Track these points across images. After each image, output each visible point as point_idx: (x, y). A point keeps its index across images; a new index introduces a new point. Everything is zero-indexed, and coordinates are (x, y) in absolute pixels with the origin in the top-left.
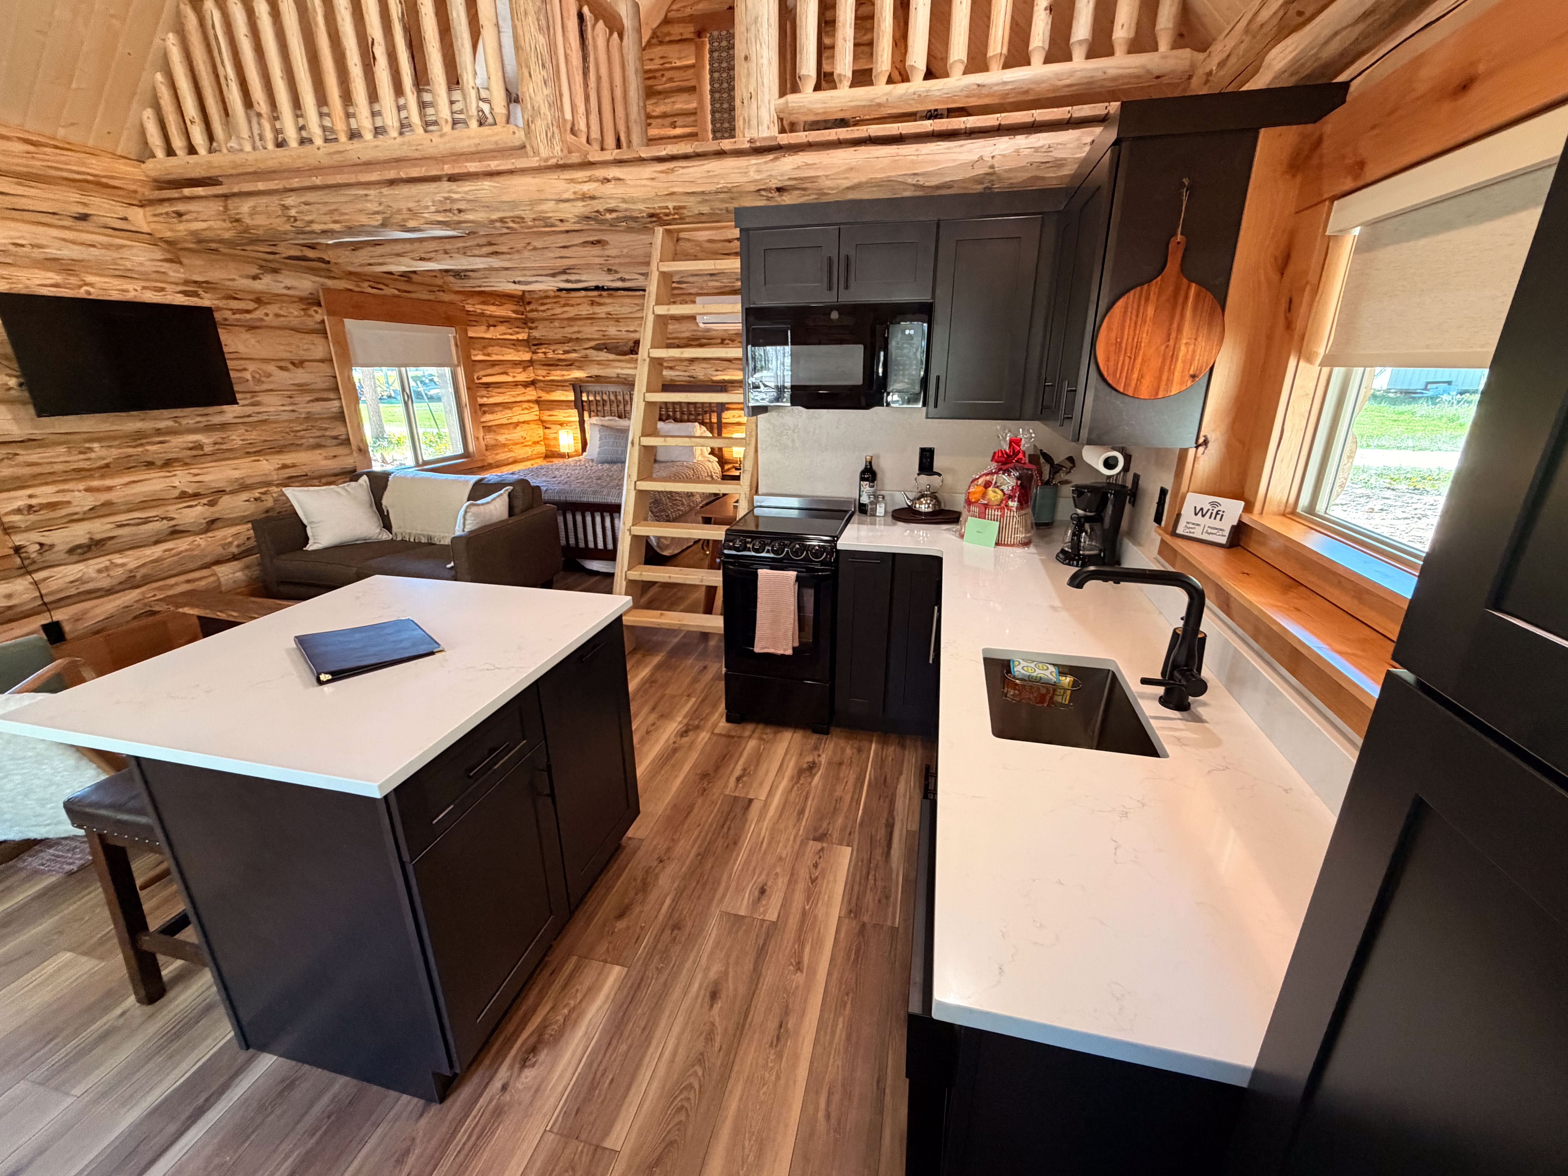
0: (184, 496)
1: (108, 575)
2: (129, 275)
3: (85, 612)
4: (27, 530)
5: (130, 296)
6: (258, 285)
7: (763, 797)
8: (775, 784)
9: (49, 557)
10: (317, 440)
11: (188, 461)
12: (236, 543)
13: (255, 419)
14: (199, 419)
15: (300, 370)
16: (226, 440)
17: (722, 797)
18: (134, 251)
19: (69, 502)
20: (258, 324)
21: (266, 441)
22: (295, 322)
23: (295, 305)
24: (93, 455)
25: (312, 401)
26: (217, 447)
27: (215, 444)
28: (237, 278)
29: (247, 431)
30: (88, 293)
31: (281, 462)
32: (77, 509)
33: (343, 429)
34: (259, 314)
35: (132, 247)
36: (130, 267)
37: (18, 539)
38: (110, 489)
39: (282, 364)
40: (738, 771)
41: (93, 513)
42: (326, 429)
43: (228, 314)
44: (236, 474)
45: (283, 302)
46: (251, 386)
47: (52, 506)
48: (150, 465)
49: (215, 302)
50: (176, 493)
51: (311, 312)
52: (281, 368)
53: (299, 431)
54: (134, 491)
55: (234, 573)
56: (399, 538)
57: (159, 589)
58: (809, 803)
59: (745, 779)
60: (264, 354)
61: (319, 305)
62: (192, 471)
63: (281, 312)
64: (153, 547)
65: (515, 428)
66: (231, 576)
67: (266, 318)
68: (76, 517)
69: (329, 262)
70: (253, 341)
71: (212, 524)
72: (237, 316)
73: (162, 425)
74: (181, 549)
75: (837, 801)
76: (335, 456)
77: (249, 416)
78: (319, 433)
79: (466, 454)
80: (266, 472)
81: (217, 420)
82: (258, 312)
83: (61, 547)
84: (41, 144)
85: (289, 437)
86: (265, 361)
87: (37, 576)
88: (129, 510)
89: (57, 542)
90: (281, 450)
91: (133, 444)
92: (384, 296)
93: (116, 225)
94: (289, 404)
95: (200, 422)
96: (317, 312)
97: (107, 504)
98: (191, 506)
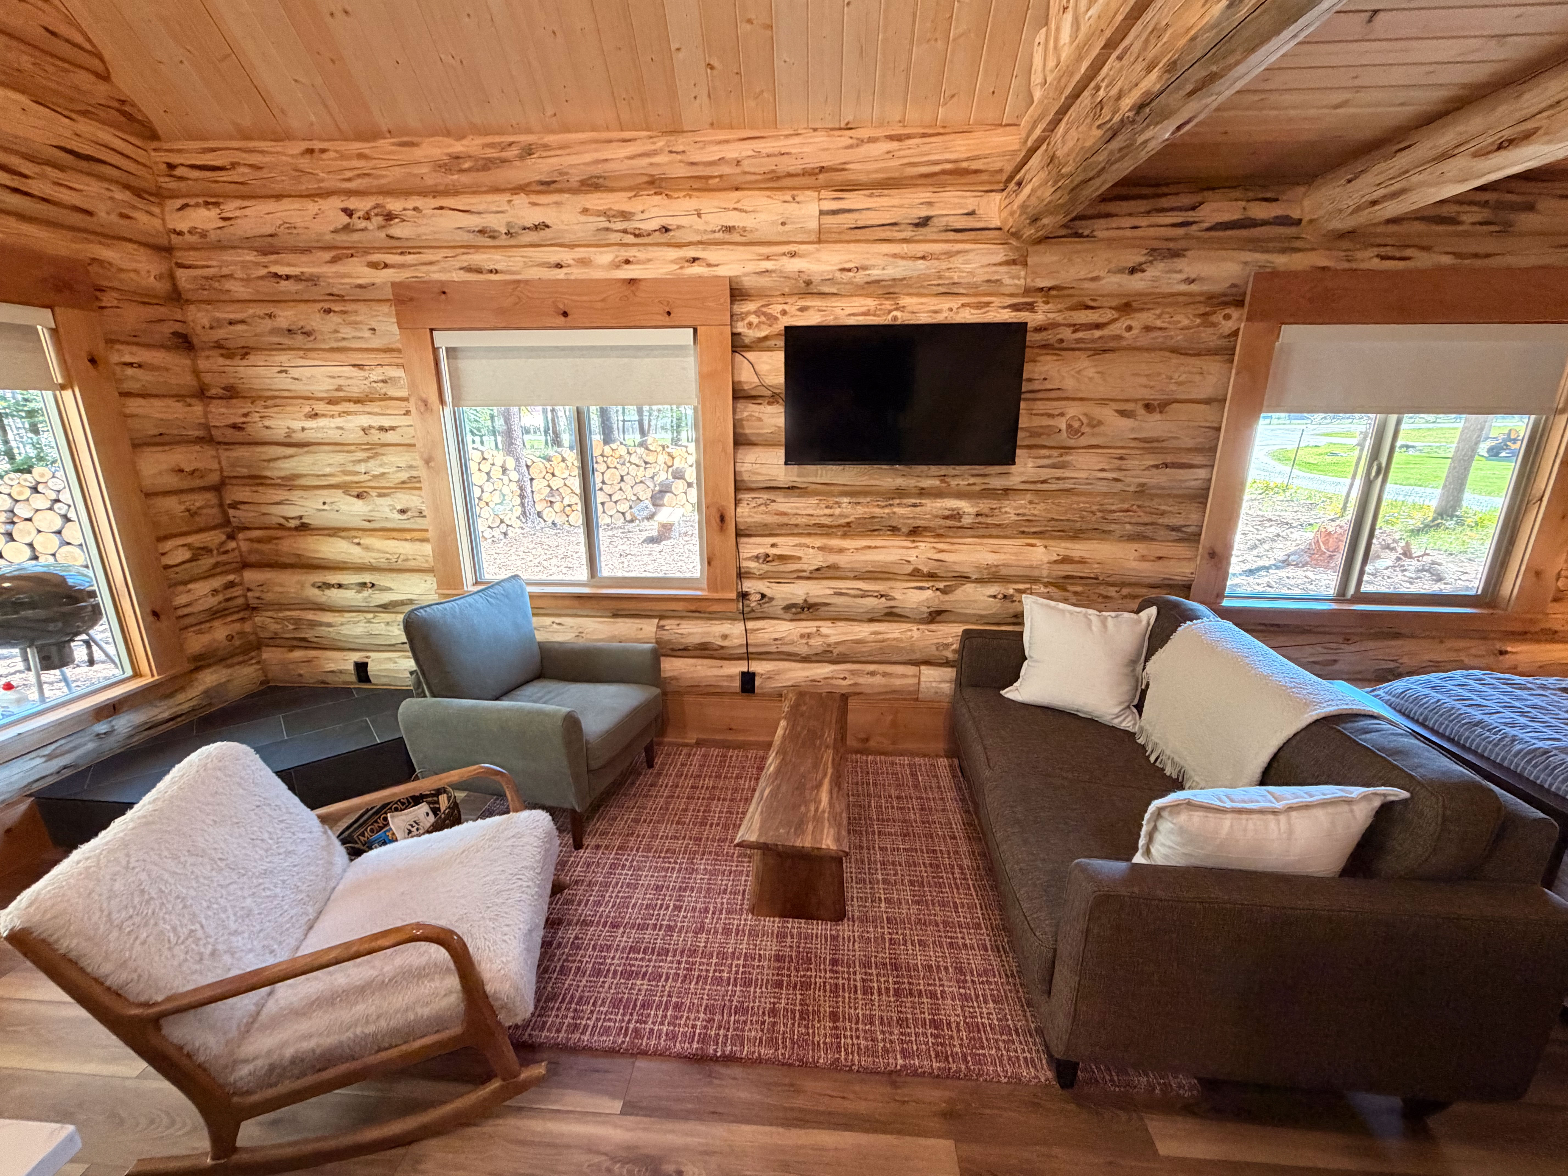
0: (916, 574)
1: (807, 643)
3: (778, 673)
6: (1137, 283)
9: (767, 608)
10: (1140, 528)
11: (941, 531)
12: (953, 647)
13: (1054, 487)
14: (972, 480)
15: (1157, 416)
16: (997, 513)
18: (971, 256)
19: (800, 558)
20: (1112, 344)
21: (1053, 519)
22: (1179, 338)
23: (1190, 310)
24: (837, 511)
25: (1156, 467)
26: (980, 519)
27: (977, 515)
28: (1102, 274)
29: (1031, 502)
31: (1063, 552)
32: (805, 567)
33: (1194, 517)
34: (1117, 328)
35: (968, 250)
36: (956, 280)
38: (841, 551)
39: (1128, 406)
41: (818, 574)
42: (1163, 514)
43: (1066, 334)
44: (990, 558)
45: (1171, 304)
46: (1064, 438)
47: (782, 558)
48: (894, 530)
49: (1051, 316)
50: (909, 569)
51: (1214, 318)
52: (1122, 413)
53: (1114, 512)
54: (863, 558)
56: (1141, 741)
57: (853, 672)
60: (1102, 390)
61: (1239, 303)
62: (936, 545)
63: (1159, 323)
66: (934, 684)
67: (1126, 335)
68: (804, 574)
69: (1299, 222)
70: (1091, 372)
71: (935, 616)
72: (1080, 335)
73: (927, 483)
76: (1160, 558)
77: (1044, 482)
78: (1146, 519)
79: (1485, 599)
80: (1035, 564)
81: (997, 483)
82: (1117, 325)
83: (780, 603)
84: (909, 137)
85: (1094, 519)
86: (1103, 401)
87: (750, 625)
88: (856, 578)
89: (777, 596)
90: (1076, 535)
91: (883, 504)
92: (1410, 271)
93: (959, 226)
94: (1112, 470)
95: (974, 484)
96: (1227, 317)
97: (833, 567)
98: (921, 588)
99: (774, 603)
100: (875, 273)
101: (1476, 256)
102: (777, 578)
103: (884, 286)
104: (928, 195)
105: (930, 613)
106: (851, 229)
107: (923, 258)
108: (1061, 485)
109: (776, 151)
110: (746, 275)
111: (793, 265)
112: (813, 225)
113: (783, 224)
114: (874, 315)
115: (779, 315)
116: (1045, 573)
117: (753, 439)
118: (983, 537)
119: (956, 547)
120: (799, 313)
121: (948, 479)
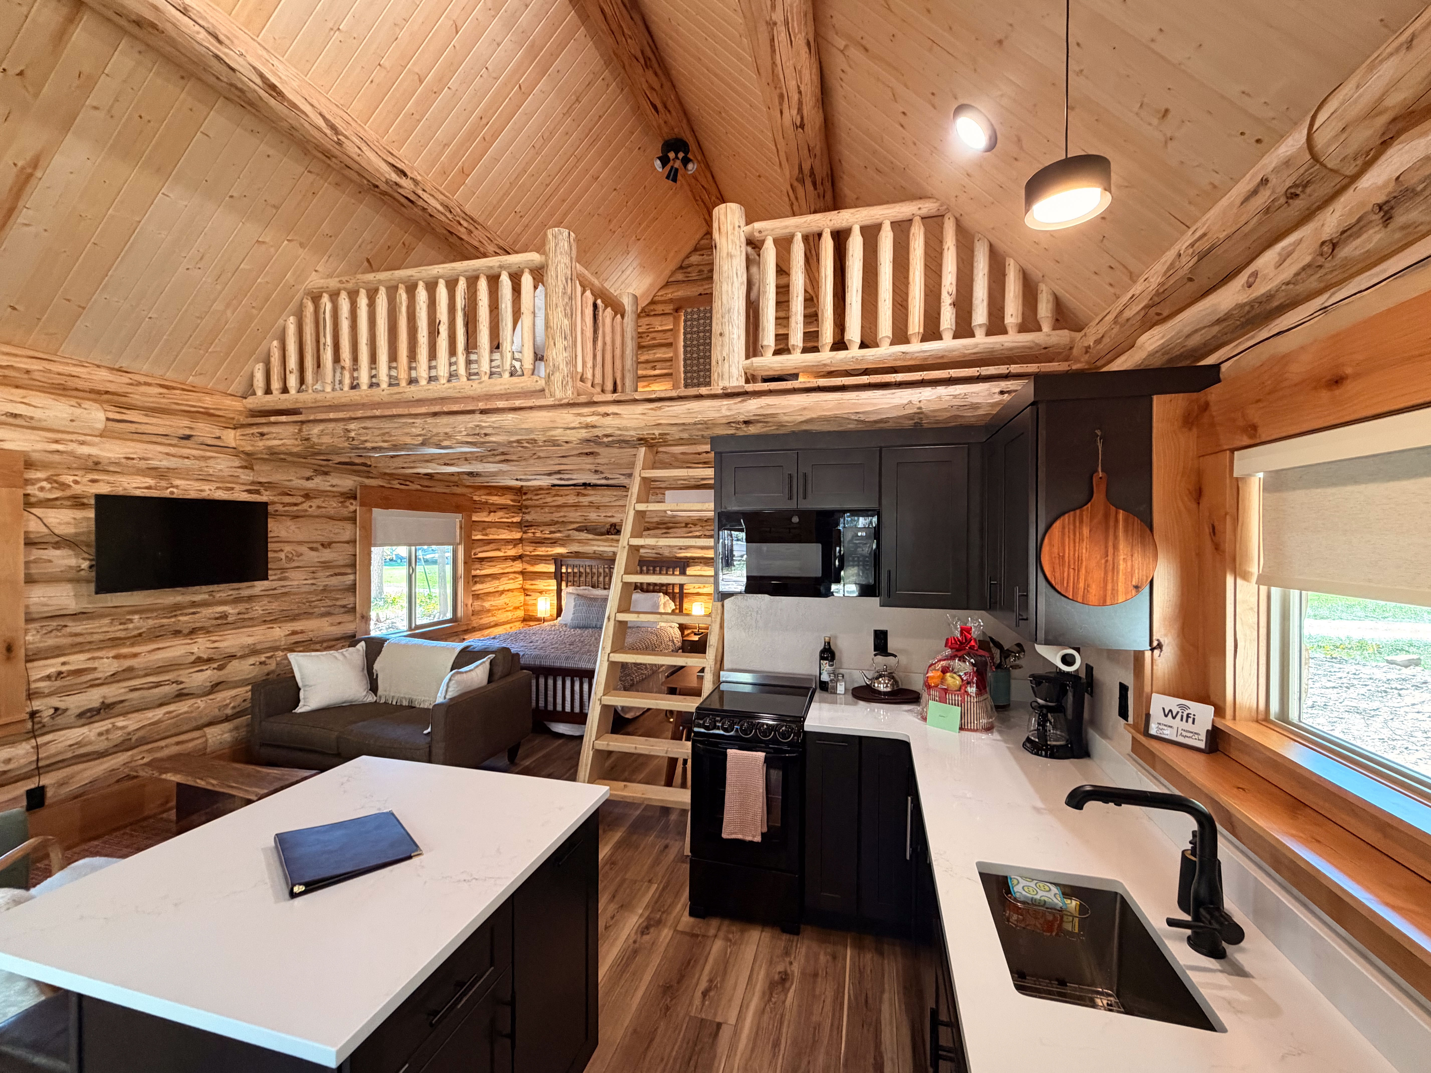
0: (198, 661)
1: (107, 739)
2: (210, 479)
3: (72, 776)
4: (50, 694)
5: (204, 495)
6: (310, 485)
7: (732, 1021)
8: (745, 1002)
9: (60, 720)
10: (328, 609)
11: (211, 629)
12: (232, 705)
13: (280, 592)
14: (231, 593)
15: (328, 550)
16: (250, 610)
17: (687, 1019)
18: (219, 461)
19: (95, 669)
20: (303, 514)
21: (283, 611)
22: (332, 512)
23: (335, 499)
24: (131, 626)
25: (332, 576)
26: (239, 617)
27: (239, 614)
28: (293, 478)
29: (269, 602)
30: (172, 493)
31: (292, 629)
32: (99, 675)
33: (352, 599)
34: (305, 506)
35: (218, 458)
36: (211, 473)
37: (37, 705)
38: (135, 655)
39: (314, 545)
40: (703, 985)
41: (115, 678)
42: (337, 599)
43: (280, 507)
44: (250, 640)
45: (326, 496)
46: (284, 564)
47: (76, 672)
48: (177, 633)
49: (271, 498)
50: (193, 658)
51: (347, 504)
52: (312, 549)
53: (314, 601)
54: (156, 657)
55: (222, 735)
56: (383, 701)
57: (149, 751)
58: (784, 1030)
59: (712, 993)
60: (300, 537)
61: (355, 498)
62: (211, 638)
63: (323, 505)
64: (157, 710)
65: (501, 595)
66: (219, 737)
67: (309, 509)
68: (98, 682)
69: (370, 466)
70: (293, 527)
71: (216, 687)
72: (286, 508)
73: (197, 598)
74: (180, 712)
75: (815, 1029)
76: (340, 623)
77: (275, 589)
78: (330, 603)
79: (454, 619)
80: (277, 638)
81: (246, 593)
82: (304, 505)
83: (74, 711)
85: (304, 607)
86: (300, 543)
87: (41, 740)
88: (146, 675)
89: (72, 706)
90: (294, 618)
91: (169, 615)
92: (409, 490)
93: (209, 442)
94: (311, 579)
95: (231, 595)
96: (352, 504)
97: (130, 669)
98: (202, 671)
99: (68, 713)
100: (155, 463)
101: (427, 487)
102: (69, 691)
103: (161, 472)
104: (188, 422)
105: (211, 687)
106: (134, 433)
107: (188, 458)
108: (284, 590)
109: (67, 372)
110: (34, 451)
111: (85, 450)
112: (100, 426)
113: (72, 421)
114: (156, 489)
115: (72, 484)
116: (283, 643)
117: (36, 577)
118: (239, 628)
119: (225, 637)
120: (90, 484)
121: (214, 594)
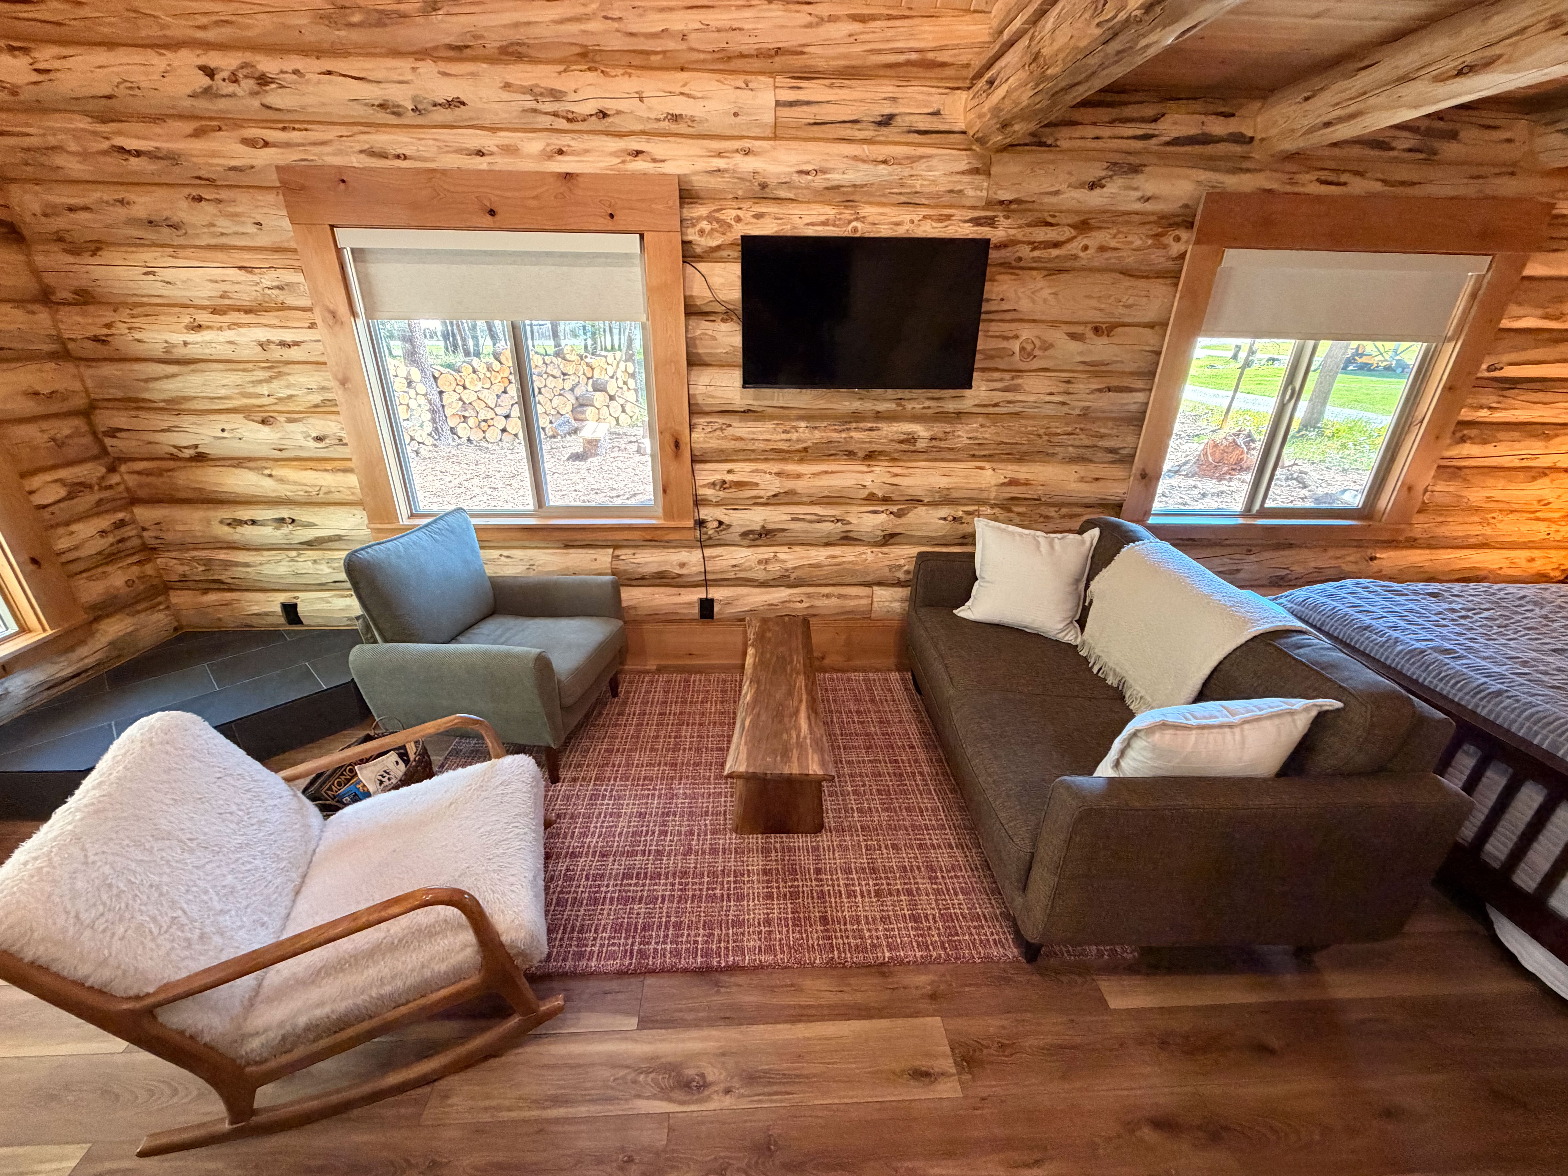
0: (871, 498)
1: (767, 568)
2: (915, 200)
3: (736, 598)
6: (1095, 199)
9: (725, 536)
10: (1082, 451)
11: (896, 455)
14: (927, 403)
15: (1104, 340)
16: (950, 436)
18: (934, 162)
19: (757, 484)
20: (1068, 264)
21: (1003, 443)
22: (1130, 260)
23: (1143, 230)
24: (794, 436)
25: (1100, 390)
26: (934, 443)
27: (932, 439)
28: (1063, 188)
29: (982, 426)
30: (855, 230)
31: (1012, 475)
32: (762, 493)
33: (1130, 439)
34: (1074, 247)
35: (929, 157)
38: (799, 476)
39: (1078, 329)
41: (775, 500)
42: (1102, 437)
43: (1025, 251)
44: (943, 482)
45: (1126, 224)
46: (1017, 361)
47: (740, 485)
48: (850, 454)
49: (1012, 232)
50: (864, 493)
51: (1165, 240)
52: (1073, 336)
53: (1059, 434)
55: (892, 601)
57: (809, 596)
60: (1054, 313)
61: (1190, 225)
62: (891, 469)
63: (1113, 244)
64: (821, 549)
66: (887, 604)
67: (1082, 254)
68: (761, 500)
69: (1251, 141)
70: (1046, 293)
71: (889, 538)
72: (1038, 253)
73: (883, 407)
74: (844, 559)
76: (1097, 479)
77: (996, 405)
78: (1087, 442)
79: (1366, 512)
80: (983, 486)
81: (951, 406)
82: (1074, 244)
83: (737, 529)
84: (873, 18)
85: (1040, 441)
86: (1054, 324)
87: (708, 552)
88: (812, 503)
89: (735, 523)
90: (1022, 458)
91: (840, 428)
92: (1344, 197)
93: (922, 126)
94: (1059, 393)
95: (929, 407)
96: (1178, 239)
97: (791, 493)
98: (875, 512)
99: (731, 530)
100: (836, 178)
101: (1403, 183)
102: (733, 505)
103: (844, 193)
104: (891, 89)
105: (884, 536)
106: (810, 124)
107: (885, 162)
108: (1011, 409)
109: (727, 24)
110: (696, 173)
111: (747, 164)
112: (768, 118)
113: (736, 115)
114: (834, 225)
115: (733, 223)
116: (993, 495)
117: (707, 359)
118: (936, 460)
119: (911, 471)
120: (754, 221)
121: (903, 403)
